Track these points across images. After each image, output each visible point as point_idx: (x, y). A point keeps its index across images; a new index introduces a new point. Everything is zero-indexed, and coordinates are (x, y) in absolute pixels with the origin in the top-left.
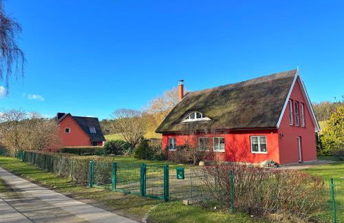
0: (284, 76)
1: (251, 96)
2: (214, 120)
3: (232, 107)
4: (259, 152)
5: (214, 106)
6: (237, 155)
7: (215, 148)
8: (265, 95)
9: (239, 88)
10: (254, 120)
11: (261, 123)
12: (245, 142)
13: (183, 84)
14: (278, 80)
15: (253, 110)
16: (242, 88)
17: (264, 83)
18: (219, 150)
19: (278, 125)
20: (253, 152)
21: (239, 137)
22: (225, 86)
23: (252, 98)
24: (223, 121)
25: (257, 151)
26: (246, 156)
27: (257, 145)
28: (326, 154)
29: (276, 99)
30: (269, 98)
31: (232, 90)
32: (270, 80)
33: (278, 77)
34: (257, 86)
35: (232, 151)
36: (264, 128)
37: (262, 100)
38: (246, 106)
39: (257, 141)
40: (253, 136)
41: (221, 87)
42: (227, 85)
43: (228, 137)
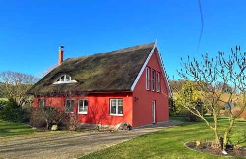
0: (145, 47)
1: (116, 63)
2: (80, 82)
3: (99, 71)
4: (117, 115)
5: (84, 70)
6: (97, 117)
7: (80, 110)
8: (127, 62)
9: (109, 56)
10: (114, 83)
11: (118, 87)
12: (105, 104)
13: (63, 49)
14: (140, 50)
15: (115, 74)
16: (112, 56)
17: (129, 52)
18: (82, 113)
19: (133, 88)
20: (111, 114)
21: (101, 100)
22: (98, 54)
23: (117, 64)
24: (87, 83)
25: (115, 113)
26: (105, 118)
27: (115, 107)
28: (178, 115)
29: (135, 65)
30: (130, 64)
31: (103, 57)
32: (134, 49)
33: (140, 48)
34: (123, 55)
35: (93, 113)
36: (120, 91)
37: (124, 66)
38: (111, 70)
39: (115, 104)
40: (112, 98)
41: (96, 55)
42: (101, 54)
43: (91, 100)
